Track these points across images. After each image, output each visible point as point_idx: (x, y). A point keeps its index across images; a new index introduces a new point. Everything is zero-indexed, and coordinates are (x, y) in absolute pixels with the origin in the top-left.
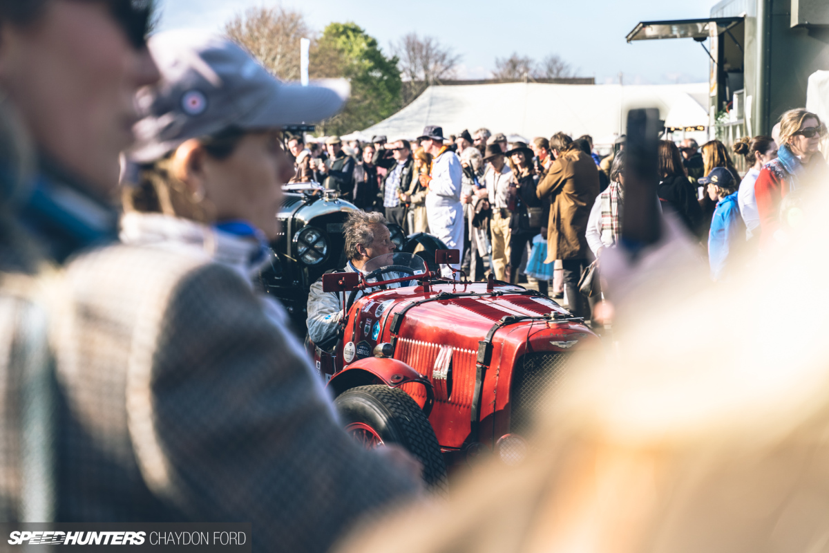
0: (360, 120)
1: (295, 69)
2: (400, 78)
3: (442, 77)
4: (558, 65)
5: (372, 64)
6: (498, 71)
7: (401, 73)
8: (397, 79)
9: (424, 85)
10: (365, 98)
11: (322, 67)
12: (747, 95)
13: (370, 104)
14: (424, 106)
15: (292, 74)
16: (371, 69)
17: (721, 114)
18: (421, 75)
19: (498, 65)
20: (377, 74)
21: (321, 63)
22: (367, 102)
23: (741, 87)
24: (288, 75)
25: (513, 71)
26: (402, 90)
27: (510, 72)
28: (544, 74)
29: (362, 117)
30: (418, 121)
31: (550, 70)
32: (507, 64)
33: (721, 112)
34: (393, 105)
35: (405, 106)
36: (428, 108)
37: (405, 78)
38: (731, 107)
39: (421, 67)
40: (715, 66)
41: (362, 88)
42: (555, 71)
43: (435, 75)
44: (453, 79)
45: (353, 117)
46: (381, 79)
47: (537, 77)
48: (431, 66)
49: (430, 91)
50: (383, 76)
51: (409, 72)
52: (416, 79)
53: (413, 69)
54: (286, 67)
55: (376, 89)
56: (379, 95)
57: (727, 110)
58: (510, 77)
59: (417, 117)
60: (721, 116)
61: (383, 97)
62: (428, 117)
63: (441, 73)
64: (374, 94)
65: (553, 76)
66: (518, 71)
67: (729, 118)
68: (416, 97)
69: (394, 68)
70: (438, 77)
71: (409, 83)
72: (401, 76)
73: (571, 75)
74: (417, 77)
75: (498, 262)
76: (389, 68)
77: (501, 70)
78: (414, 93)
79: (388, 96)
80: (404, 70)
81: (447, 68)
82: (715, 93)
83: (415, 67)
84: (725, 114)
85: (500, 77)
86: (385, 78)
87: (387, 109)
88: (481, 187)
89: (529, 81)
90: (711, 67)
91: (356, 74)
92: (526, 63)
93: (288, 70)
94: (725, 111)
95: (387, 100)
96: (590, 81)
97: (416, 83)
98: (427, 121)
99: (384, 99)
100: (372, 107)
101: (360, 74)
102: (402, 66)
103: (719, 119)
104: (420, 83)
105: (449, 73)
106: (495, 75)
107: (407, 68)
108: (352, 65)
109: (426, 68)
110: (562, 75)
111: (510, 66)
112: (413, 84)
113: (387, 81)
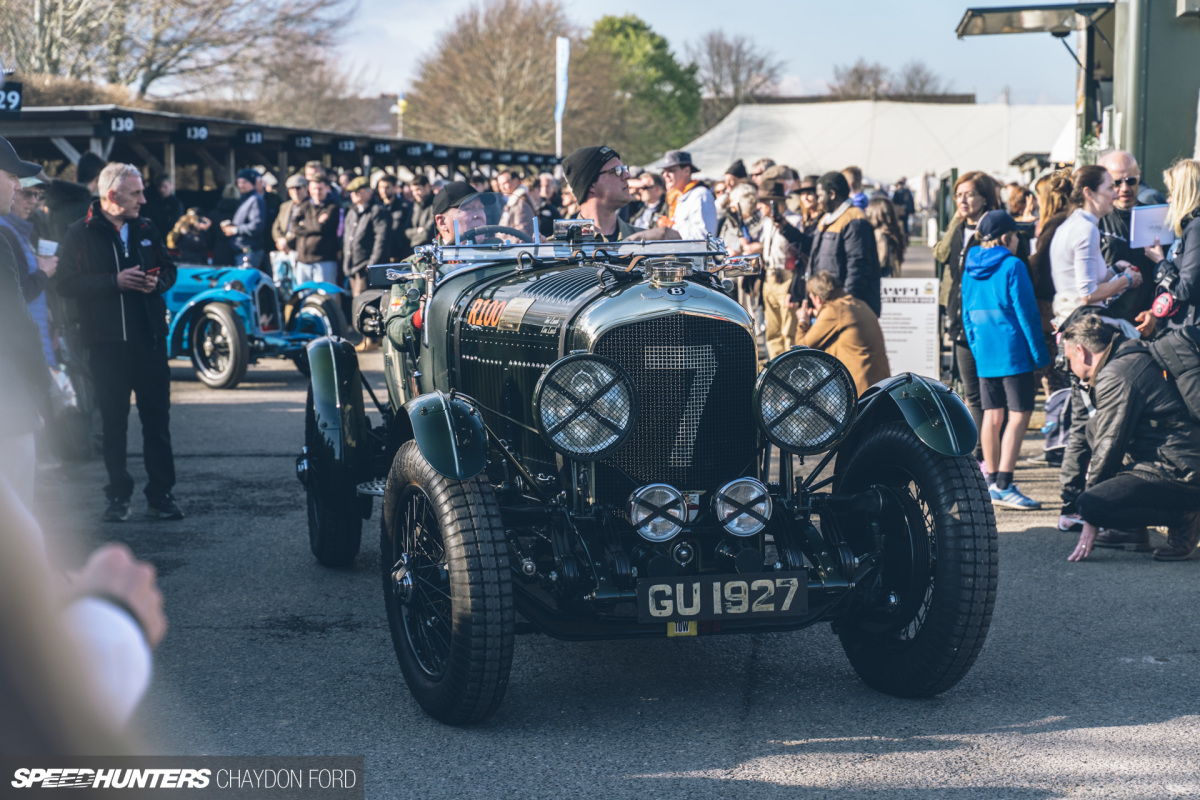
0: (642, 151)
1: (551, 80)
2: (699, 95)
3: (758, 92)
4: (922, 76)
5: (660, 74)
6: (837, 84)
7: (700, 86)
8: (695, 95)
9: (732, 103)
10: (649, 121)
11: (588, 78)
12: (1117, 112)
13: (657, 129)
14: (730, 133)
15: (546, 87)
16: (659, 81)
17: (1089, 139)
18: (729, 90)
19: (838, 76)
20: (668, 88)
21: (587, 72)
22: (651, 128)
23: (1110, 102)
24: (540, 89)
25: (860, 85)
26: (701, 110)
27: (854, 85)
28: (902, 88)
29: (645, 148)
30: (721, 153)
31: (911, 83)
32: (851, 75)
33: (1089, 136)
34: (689, 131)
35: (705, 132)
36: (735, 136)
37: (707, 94)
38: (1101, 131)
39: (729, 79)
40: (1083, 73)
41: (646, 107)
42: (918, 85)
43: (749, 89)
44: (774, 95)
45: (632, 148)
46: (672, 94)
47: (891, 92)
48: (743, 77)
49: (739, 111)
50: (676, 90)
51: (711, 85)
52: (722, 96)
53: (717, 80)
54: (538, 79)
55: (664, 108)
56: (669, 117)
57: (1097, 134)
58: (853, 92)
59: (721, 147)
60: (1088, 142)
61: (674, 119)
62: (736, 147)
63: (757, 86)
64: (663, 116)
65: (915, 92)
66: (866, 85)
67: (1099, 145)
68: (720, 120)
69: (692, 80)
70: (752, 92)
71: (711, 101)
72: (701, 90)
73: (940, 91)
74: (723, 93)
75: (774, 344)
76: (684, 78)
77: (842, 82)
78: (719, 115)
79: (681, 118)
80: (706, 82)
81: (765, 80)
82: (1081, 109)
83: (721, 78)
84: (1094, 139)
85: (840, 92)
86: (678, 93)
87: (680, 136)
88: (751, 241)
89: (878, 98)
90: (1079, 73)
91: (637, 87)
92: (876, 74)
93: (542, 81)
94: (1095, 135)
95: (681, 124)
96: (968, 99)
97: (721, 100)
98: (734, 154)
99: (676, 123)
100: (659, 134)
101: (643, 88)
102: (703, 77)
103: (1086, 146)
104: (726, 100)
105: (767, 87)
106: (833, 89)
107: (709, 79)
108: (633, 76)
109: (735, 80)
110: (928, 90)
111: (853, 79)
112: (717, 103)
113: (680, 99)
